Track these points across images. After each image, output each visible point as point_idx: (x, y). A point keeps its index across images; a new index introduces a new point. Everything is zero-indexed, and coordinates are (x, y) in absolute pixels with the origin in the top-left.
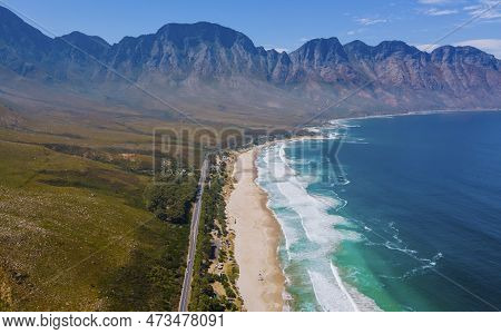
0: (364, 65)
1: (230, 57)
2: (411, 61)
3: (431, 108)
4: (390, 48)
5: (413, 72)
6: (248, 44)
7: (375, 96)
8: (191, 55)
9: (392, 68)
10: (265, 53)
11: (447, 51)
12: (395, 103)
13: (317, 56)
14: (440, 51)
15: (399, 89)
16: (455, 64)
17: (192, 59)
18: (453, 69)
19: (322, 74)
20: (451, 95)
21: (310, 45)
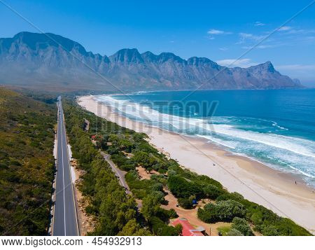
0: (153, 65)
1: (70, 57)
2: (178, 64)
3: (190, 88)
4: (167, 56)
5: (179, 70)
6: (82, 50)
7: (160, 82)
8: (41, 54)
9: (168, 67)
10: (93, 56)
11: (195, 59)
12: (171, 85)
13: (125, 59)
14: (191, 60)
15: (173, 78)
16: (199, 66)
17: (42, 56)
18: (198, 69)
19: (129, 69)
20: (199, 83)
21: (122, 52)
